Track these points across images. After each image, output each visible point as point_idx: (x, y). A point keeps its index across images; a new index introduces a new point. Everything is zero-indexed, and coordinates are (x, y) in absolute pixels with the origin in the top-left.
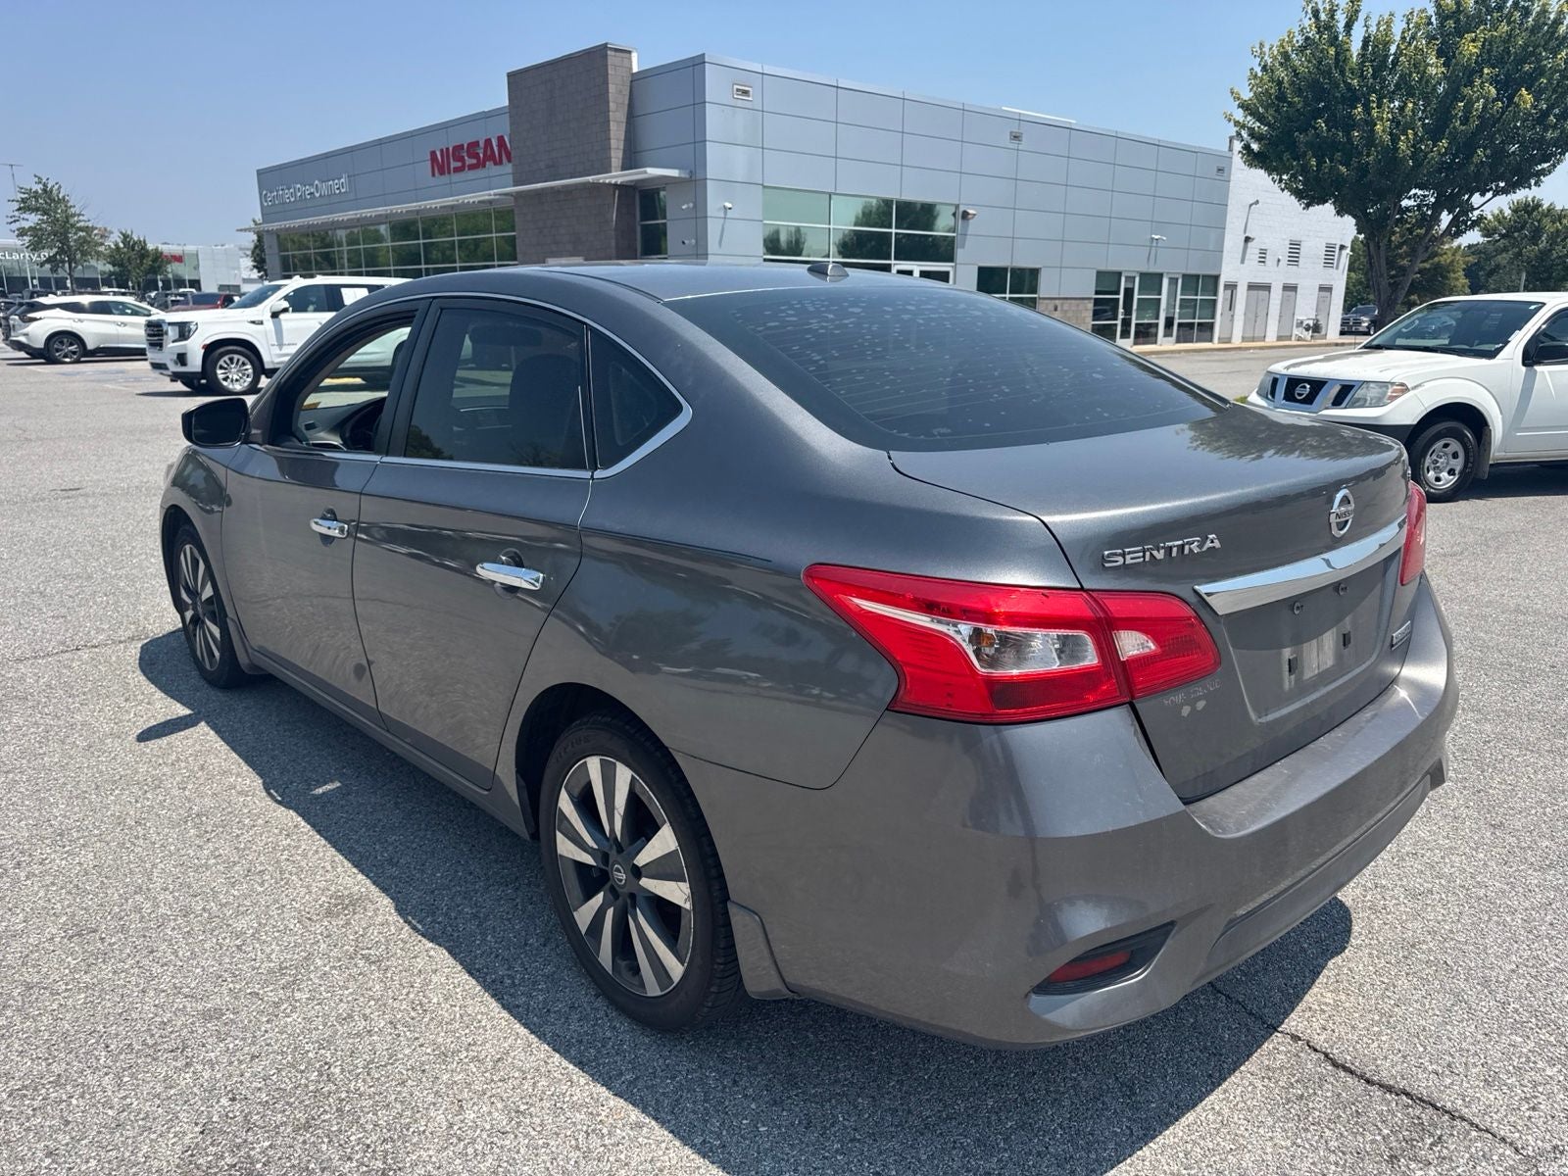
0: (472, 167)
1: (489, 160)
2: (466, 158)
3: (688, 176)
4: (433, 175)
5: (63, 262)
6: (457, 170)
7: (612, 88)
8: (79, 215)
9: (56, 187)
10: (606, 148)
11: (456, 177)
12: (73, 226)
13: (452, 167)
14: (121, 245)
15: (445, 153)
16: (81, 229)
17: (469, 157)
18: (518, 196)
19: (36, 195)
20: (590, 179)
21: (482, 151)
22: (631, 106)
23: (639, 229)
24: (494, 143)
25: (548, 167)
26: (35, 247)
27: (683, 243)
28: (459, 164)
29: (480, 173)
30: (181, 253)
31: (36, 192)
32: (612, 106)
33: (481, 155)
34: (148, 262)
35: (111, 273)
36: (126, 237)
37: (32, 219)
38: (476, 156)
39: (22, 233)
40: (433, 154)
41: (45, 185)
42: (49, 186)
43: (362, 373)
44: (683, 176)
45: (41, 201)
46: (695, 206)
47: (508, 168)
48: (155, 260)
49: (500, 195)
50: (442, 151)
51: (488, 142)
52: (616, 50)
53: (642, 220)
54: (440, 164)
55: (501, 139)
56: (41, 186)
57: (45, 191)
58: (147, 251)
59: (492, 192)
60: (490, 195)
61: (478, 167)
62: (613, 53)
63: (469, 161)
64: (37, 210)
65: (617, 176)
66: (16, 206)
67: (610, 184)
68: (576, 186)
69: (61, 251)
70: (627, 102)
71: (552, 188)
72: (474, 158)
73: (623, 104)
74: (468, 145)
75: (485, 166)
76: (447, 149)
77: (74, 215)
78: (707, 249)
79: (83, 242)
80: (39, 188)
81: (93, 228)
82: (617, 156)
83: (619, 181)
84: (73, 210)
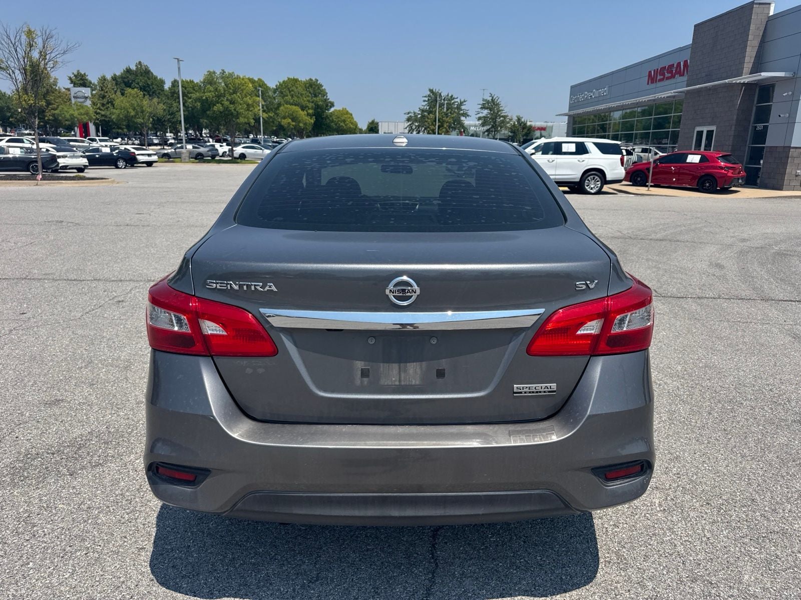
0: (668, 78)
1: (677, 74)
2: (666, 74)
3: (791, 76)
4: (648, 84)
5: (492, 131)
6: (660, 80)
7: (752, 27)
8: (503, 110)
9: (497, 98)
10: (742, 63)
11: (659, 84)
12: (499, 115)
13: (658, 78)
14: (516, 123)
15: (656, 72)
16: (502, 116)
17: (667, 73)
18: (688, 92)
19: (488, 102)
20: (727, 81)
21: (675, 69)
22: (764, 36)
23: (754, 108)
24: (682, 64)
25: (706, 76)
26: (483, 125)
27: (780, 116)
28: (662, 77)
29: (672, 81)
30: (545, 126)
31: (489, 101)
32: (750, 37)
33: (674, 71)
34: (525, 131)
35: (510, 136)
36: (519, 119)
37: (485, 112)
38: (671, 72)
39: (479, 119)
40: (650, 72)
41: (493, 98)
42: (494, 98)
43: (568, 185)
44: (787, 76)
45: (490, 105)
46: (793, 94)
47: (685, 78)
48: (528, 130)
49: (676, 93)
50: (654, 70)
51: (679, 64)
52: (760, 4)
53: (757, 104)
54: (652, 79)
55: (686, 62)
56: (491, 98)
57: (492, 100)
58: (526, 126)
59: (672, 91)
60: (672, 93)
61: (671, 78)
62: (758, 6)
63: (667, 75)
64: (487, 108)
65: (746, 78)
66: (480, 106)
67: (740, 83)
68: (720, 85)
69: (493, 127)
70: (761, 34)
71: (706, 87)
72: (670, 73)
73: (759, 35)
74: (668, 66)
75: (675, 77)
76: (658, 69)
77: (500, 111)
78: (795, 120)
79: (503, 122)
80: (490, 99)
81: (507, 116)
82: (748, 65)
83: (746, 81)
84: (501, 108)
